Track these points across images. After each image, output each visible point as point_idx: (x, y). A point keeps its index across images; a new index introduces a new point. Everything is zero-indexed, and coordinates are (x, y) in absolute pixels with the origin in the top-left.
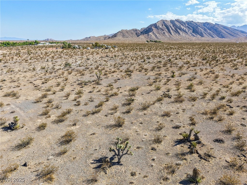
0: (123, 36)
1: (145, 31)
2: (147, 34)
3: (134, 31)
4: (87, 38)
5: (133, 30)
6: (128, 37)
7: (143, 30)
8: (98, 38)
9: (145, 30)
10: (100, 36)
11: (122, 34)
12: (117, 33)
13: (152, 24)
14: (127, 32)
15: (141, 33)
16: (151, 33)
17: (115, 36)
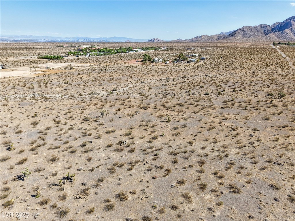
0: (244, 35)
1: (279, 27)
2: (281, 32)
3: (262, 27)
4: (197, 37)
5: (261, 26)
6: (250, 37)
7: (275, 26)
8: (210, 37)
9: (280, 26)
10: (212, 36)
11: (242, 32)
12: (236, 31)
13: (292, 17)
14: (251, 29)
15: (273, 29)
16: (287, 31)
17: (232, 34)
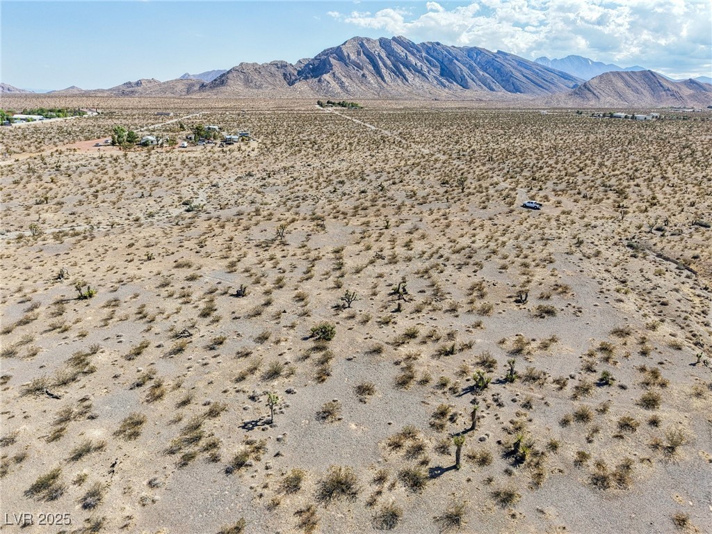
0: (247, 82)
1: (310, 69)
2: (316, 79)
3: (278, 67)
4: (130, 83)
5: (275, 64)
6: (260, 87)
7: (302, 65)
8: (166, 86)
9: (311, 66)
10: (172, 81)
11: (242, 77)
12: (228, 72)
13: (328, 50)
14: (257, 69)
15: (299, 73)
16: (326, 77)
17: (221, 80)
